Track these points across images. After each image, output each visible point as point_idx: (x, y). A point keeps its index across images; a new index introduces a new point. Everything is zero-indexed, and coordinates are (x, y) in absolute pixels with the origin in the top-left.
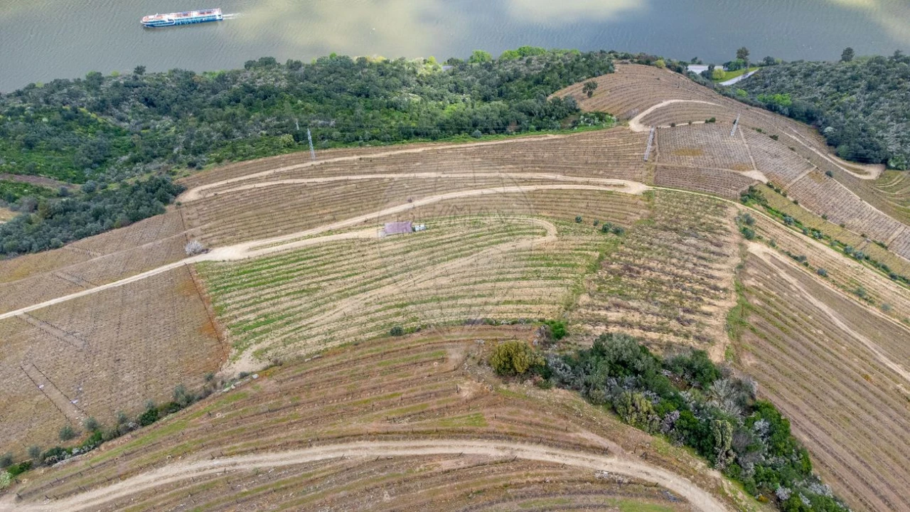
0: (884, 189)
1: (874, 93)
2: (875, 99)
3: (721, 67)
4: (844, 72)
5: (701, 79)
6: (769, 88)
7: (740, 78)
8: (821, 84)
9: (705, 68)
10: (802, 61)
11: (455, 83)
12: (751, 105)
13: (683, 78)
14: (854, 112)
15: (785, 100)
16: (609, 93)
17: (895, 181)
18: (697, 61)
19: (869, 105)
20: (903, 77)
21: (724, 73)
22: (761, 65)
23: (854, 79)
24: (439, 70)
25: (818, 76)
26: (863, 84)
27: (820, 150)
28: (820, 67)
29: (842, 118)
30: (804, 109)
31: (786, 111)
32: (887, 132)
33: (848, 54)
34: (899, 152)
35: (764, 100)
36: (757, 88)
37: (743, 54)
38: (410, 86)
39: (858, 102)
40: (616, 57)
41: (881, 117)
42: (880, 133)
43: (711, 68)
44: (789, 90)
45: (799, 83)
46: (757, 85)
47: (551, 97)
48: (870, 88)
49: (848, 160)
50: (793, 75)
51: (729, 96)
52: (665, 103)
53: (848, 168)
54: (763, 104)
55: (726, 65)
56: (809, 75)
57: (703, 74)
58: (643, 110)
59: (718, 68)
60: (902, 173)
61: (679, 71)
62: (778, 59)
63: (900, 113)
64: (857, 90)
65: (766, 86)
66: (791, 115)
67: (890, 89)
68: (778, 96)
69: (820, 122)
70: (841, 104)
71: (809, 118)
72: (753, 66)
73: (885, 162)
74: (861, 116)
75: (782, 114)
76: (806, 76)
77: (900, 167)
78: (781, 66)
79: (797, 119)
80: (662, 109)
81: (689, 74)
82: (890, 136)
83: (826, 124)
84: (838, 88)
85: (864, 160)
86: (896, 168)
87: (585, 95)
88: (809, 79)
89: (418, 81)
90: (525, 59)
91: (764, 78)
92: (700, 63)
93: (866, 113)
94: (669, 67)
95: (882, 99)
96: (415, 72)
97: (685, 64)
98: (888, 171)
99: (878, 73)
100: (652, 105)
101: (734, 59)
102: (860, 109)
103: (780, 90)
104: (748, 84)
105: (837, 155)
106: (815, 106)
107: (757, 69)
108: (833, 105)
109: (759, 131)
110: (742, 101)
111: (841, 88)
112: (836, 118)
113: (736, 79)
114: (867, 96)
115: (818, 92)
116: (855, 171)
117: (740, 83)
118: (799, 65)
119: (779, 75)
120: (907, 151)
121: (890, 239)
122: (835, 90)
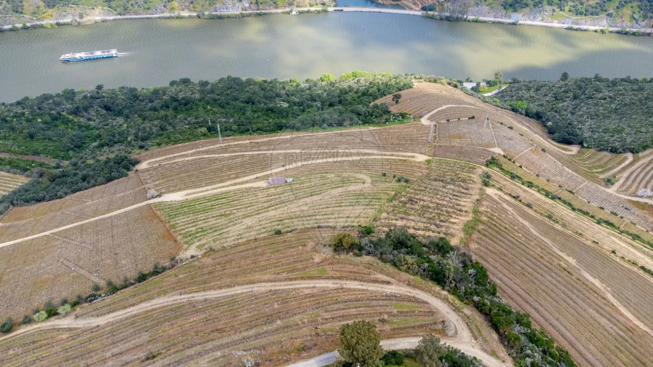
0: (579, 160)
1: (578, 101)
2: (577, 105)
3: (485, 84)
4: (560, 88)
5: (470, 92)
6: (514, 98)
7: (496, 91)
8: (546, 95)
9: (474, 85)
10: (535, 81)
11: (311, 95)
12: (502, 108)
13: (458, 91)
14: (565, 113)
15: (523, 105)
16: (409, 101)
17: (587, 155)
18: (470, 80)
19: (574, 109)
20: (596, 91)
21: (487, 88)
22: (511, 83)
23: (566, 92)
24: (300, 87)
25: (544, 90)
26: (571, 95)
27: (542, 136)
28: (546, 84)
29: (558, 117)
30: (534, 111)
31: (524, 112)
32: (583, 125)
33: (565, 76)
34: (590, 137)
35: (511, 105)
36: (507, 98)
37: (498, 76)
38: (281, 97)
39: (568, 107)
40: (415, 78)
41: (582, 116)
42: (580, 126)
43: (478, 84)
44: (527, 99)
45: (533, 94)
46: (507, 95)
47: (372, 104)
48: (575, 98)
49: (560, 142)
50: (529, 89)
51: (488, 103)
52: (444, 107)
53: (559, 147)
54: (509, 107)
55: (488, 82)
56: (539, 90)
57: (472, 89)
58: (430, 112)
59: (483, 84)
60: (591, 150)
61: (456, 86)
62: (521, 79)
63: (593, 113)
64: (568, 99)
65: (512, 97)
66: (527, 115)
67: (588, 98)
68: (519, 103)
69: (544, 119)
70: (558, 108)
71: (538, 117)
72: (505, 83)
73: (581, 144)
74: (569, 116)
75: (521, 114)
76: (537, 90)
77: (590, 146)
78: (522, 83)
79: (531, 117)
80: (442, 111)
81: (463, 89)
82: (585, 128)
83: (548, 120)
84: (556, 98)
85: (569, 143)
86: (588, 147)
87: (394, 102)
88: (539, 92)
89: (286, 94)
90: (357, 79)
91: (511, 91)
92: (471, 81)
93: (573, 114)
94: (449, 84)
95: (582, 104)
96: (284, 88)
97: (461, 82)
98: (583, 149)
99: (580, 88)
100: (436, 108)
101: (492, 79)
102: (569, 111)
103: (521, 99)
104: (501, 95)
105: (553, 140)
106: (540, 109)
107: (507, 86)
108: (553, 108)
109: (502, 124)
110: (496, 106)
111: (558, 98)
112: (555, 116)
113: (495, 92)
114: (573, 103)
115: (544, 101)
116: (563, 149)
117: (496, 94)
118: (533, 83)
119: (520, 89)
120: (595, 137)
121: (578, 188)
122: (554, 99)
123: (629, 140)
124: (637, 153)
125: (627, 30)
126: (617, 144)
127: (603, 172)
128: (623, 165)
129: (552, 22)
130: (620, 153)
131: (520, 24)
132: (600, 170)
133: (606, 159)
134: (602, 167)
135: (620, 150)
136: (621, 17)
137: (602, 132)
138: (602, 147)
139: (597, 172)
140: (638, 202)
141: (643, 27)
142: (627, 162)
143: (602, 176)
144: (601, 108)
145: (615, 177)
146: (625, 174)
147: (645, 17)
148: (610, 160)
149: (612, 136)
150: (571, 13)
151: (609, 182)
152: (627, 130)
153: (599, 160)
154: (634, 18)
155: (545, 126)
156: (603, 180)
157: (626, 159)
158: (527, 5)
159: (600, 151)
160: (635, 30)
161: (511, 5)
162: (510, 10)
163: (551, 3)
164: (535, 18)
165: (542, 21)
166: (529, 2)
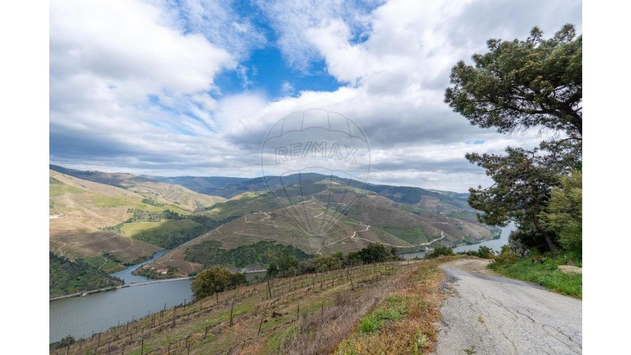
162: (240, 267)
163: (259, 261)
164: (254, 269)
165: (257, 269)
166: (249, 262)
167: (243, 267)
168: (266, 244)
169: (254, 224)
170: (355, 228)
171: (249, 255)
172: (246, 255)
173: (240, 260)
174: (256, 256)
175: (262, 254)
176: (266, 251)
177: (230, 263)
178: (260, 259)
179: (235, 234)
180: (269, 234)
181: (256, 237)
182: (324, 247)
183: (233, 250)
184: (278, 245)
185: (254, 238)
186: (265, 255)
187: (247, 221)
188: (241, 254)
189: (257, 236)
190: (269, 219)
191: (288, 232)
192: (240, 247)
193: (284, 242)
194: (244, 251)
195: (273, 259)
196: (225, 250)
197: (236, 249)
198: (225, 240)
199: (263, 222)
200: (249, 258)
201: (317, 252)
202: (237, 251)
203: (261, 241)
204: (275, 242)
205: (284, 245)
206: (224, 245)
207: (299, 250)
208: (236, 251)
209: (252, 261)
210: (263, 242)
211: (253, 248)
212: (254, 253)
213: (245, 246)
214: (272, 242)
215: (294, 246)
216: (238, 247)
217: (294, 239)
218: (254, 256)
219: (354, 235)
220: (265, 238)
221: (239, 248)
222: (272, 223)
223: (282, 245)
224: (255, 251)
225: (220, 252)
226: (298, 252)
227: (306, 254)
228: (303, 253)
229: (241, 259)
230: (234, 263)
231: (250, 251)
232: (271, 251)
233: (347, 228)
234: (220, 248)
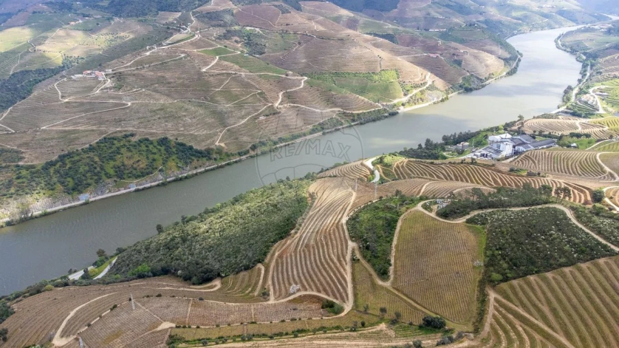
0: (229, 290)
1: (188, 243)
2: (190, 246)
3: (92, 267)
5: (84, 281)
6: (131, 265)
7: (108, 268)
8: (159, 250)
9: (81, 273)
10: (138, 242)
12: (128, 281)
13: (72, 288)
14: (185, 257)
15: (144, 268)
17: (231, 283)
18: (73, 271)
19: (190, 250)
21: (96, 270)
22: (117, 254)
23: (173, 240)
25: (153, 247)
26: (179, 240)
27: (183, 287)
28: (151, 241)
29: (182, 263)
30: (159, 268)
31: (150, 274)
32: (208, 259)
33: (159, 228)
34: (221, 267)
35: (133, 274)
36: (124, 269)
37: (101, 253)
39: (184, 251)
40: (9, 300)
41: (200, 253)
42: (206, 262)
43: (86, 271)
44: (143, 261)
45: (146, 255)
46: (122, 267)
48: (184, 241)
49: (200, 284)
50: (139, 252)
51: (111, 283)
52: (72, 314)
53: (205, 288)
54: (134, 277)
55: (95, 264)
56: (149, 248)
57: (83, 277)
58: (58, 327)
59: (90, 268)
60: (230, 276)
61: (66, 285)
62: (124, 247)
64: (179, 245)
65: (128, 265)
66: (155, 275)
67: (194, 237)
68: (140, 267)
69: (173, 271)
70: (176, 256)
71: (165, 272)
72: (112, 257)
73: (219, 275)
74: (190, 257)
75: (149, 277)
76: (147, 249)
77: (227, 274)
78: (129, 250)
79: (159, 275)
80: (73, 318)
81: (74, 283)
82: (211, 261)
83: (176, 270)
84: (168, 248)
85: (209, 280)
86: (226, 276)
88: (150, 250)
91: (123, 261)
92: (75, 271)
93: (192, 255)
94: (57, 286)
95: (194, 244)
97: (65, 277)
98: (223, 280)
100: (63, 320)
101: (97, 258)
102: (187, 253)
103: (138, 263)
104: (116, 269)
105: (194, 284)
106: (163, 264)
107: (116, 258)
108: (172, 258)
109: (148, 296)
110: (121, 282)
111: (171, 247)
112: (179, 264)
113: (106, 270)
114: (186, 246)
115: (160, 255)
116: (210, 288)
117: (109, 271)
118: (139, 245)
119: (131, 255)
120: (225, 264)
121: (253, 316)
122: (168, 250)
123: (250, 254)
124: (263, 260)
125: (180, 176)
126: (244, 261)
127: (254, 290)
128: (262, 275)
129: (119, 190)
130: (253, 267)
131: (92, 202)
132: (250, 289)
133: (247, 279)
134: (249, 286)
135: (251, 265)
136: (170, 169)
137: (227, 258)
138: (236, 270)
139: (249, 293)
140: (295, 299)
141: (189, 171)
142: (263, 272)
143: (256, 294)
144: (210, 240)
145: (265, 289)
146: (270, 282)
147: (186, 163)
148: (250, 276)
149: (236, 257)
150: (131, 179)
151: (265, 295)
152: (242, 247)
153: (242, 282)
154: (180, 167)
155: (178, 276)
156: (259, 295)
157: (260, 270)
158: (89, 185)
159: (237, 273)
160: (185, 175)
161: (73, 189)
162: (75, 193)
163: (109, 176)
164: (103, 193)
165: (110, 192)
166: (89, 181)
167: (80, 192)
168: (115, 142)
169: (82, 104)
170: (282, 84)
171: (87, 168)
172: (81, 170)
173: (69, 179)
174: (102, 169)
175: (112, 163)
176: (119, 156)
177: (53, 190)
178: (112, 172)
179: (44, 131)
180: (118, 121)
181: (93, 130)
182: (228, 130)
183: (52, 164)
184: (140, 141)
185: (89, 133)
186: (118, 163)
187: (62, 97)
188: (70, 168)
189: (94, 128)
190: (110, 88)
191: (154, 111)
192: (64, 156)
193: (151, 134)
194: (74, 163)
195: (135, 169)
196: (33, 167)
197: (57, 162)
198: (26, 144)
199: (97, 98)
200: (89, 175)
201: (217, 143)
202: (60, 163)
203: (105, 138)
204: (132, 135)
205: (151, 139)
206: (27, 156)
207: (182, 145)
208: (58, 166)
209: (96, 178)
210: (109, 140)
211: (91, 154)
212: (96, 163)
213: (73, 152)
214: (126, 136)
215: (171, 138)
216: (60, 157)
217: (170, 125)
218: (98, 169)
219: (280, 100)
220: (112, 130)
221: (62, 158)
222: (120, 98)
223: (147, 140)
224: (97, 159)
225: (24, 172)
226: (181, 148)
227: (197, 151)
228: (191, 148)
229: (73, 179)
230: (59, 187)
231: (88, 160)
232: (129, 154)
233: (265, 86)
234: (21, 163)
